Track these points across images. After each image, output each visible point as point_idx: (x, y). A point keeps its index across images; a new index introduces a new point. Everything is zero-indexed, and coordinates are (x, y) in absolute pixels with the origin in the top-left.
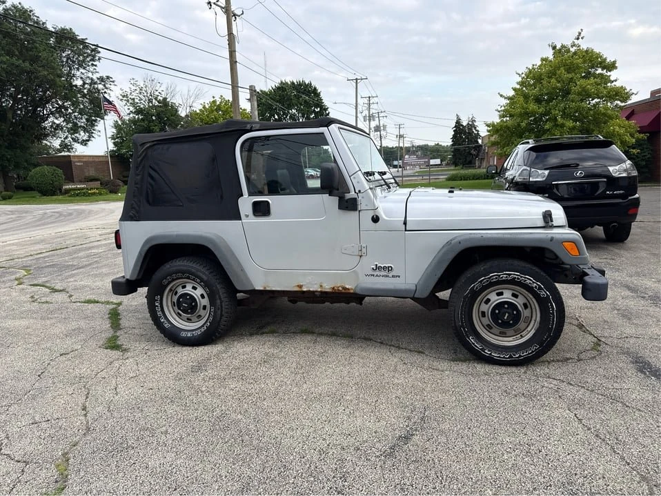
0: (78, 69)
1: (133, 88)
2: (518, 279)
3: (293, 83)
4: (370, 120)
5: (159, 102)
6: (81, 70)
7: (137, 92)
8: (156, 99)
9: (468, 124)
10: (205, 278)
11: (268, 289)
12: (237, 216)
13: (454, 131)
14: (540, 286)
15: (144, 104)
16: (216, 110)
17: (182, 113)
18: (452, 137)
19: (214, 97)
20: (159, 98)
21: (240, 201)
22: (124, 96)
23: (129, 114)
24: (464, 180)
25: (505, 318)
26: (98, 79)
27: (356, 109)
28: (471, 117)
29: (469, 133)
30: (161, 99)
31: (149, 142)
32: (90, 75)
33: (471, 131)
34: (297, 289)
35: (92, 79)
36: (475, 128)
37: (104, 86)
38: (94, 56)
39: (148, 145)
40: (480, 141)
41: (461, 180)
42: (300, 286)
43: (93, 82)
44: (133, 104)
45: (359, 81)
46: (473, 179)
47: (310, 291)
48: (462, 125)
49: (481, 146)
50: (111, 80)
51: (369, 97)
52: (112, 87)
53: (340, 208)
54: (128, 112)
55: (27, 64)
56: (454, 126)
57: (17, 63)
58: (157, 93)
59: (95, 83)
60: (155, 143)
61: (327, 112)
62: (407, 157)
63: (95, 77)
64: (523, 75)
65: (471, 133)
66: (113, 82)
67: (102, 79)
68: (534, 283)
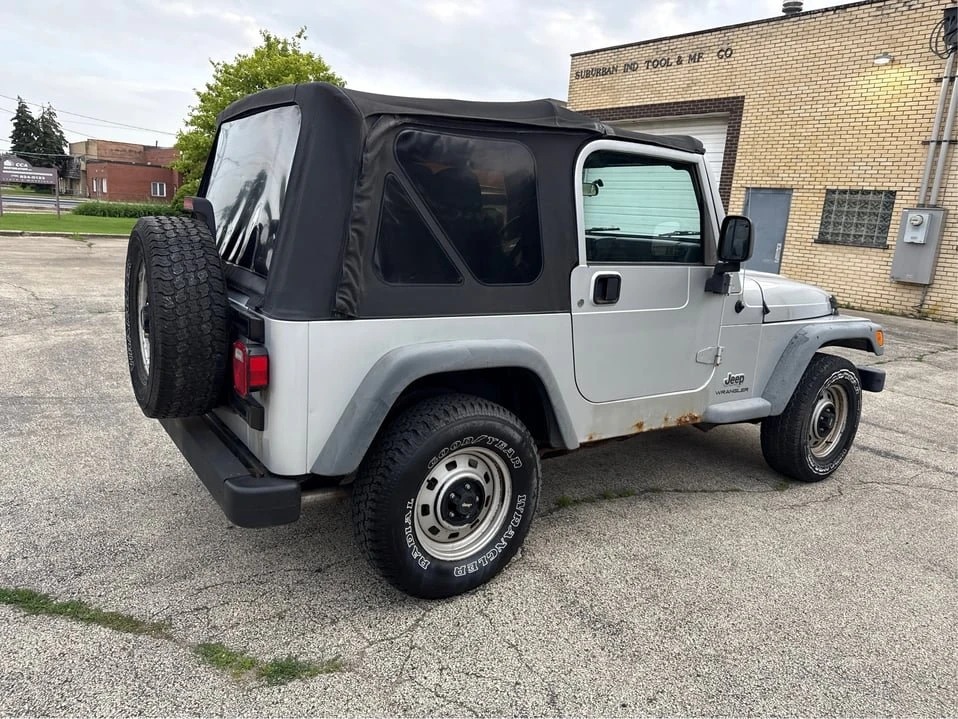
9: (43, 117)
10: (517, 437)
11: (595, 438)
12: (564, 305)
13: (15, 124)
14: (857, 383)
18: (11, 134)
21: (575, 273)
24: (110, 216)
28: (47, 106)
29: (45, 133)
31: (393, 116)
33: (49, 131)
34: (635, 431)
36: (56, 127)
39: (392, 123)
40: (66, 150)
41: (104, 215)
46: (125, 216)
47: (651, 430)
48: (31, 118)
49: (70, 159)
53: (706, 291)
56: (15, 115)
60: (407, 120)
64: (220, 67)
65: (48, 134)
68: (855, 379)
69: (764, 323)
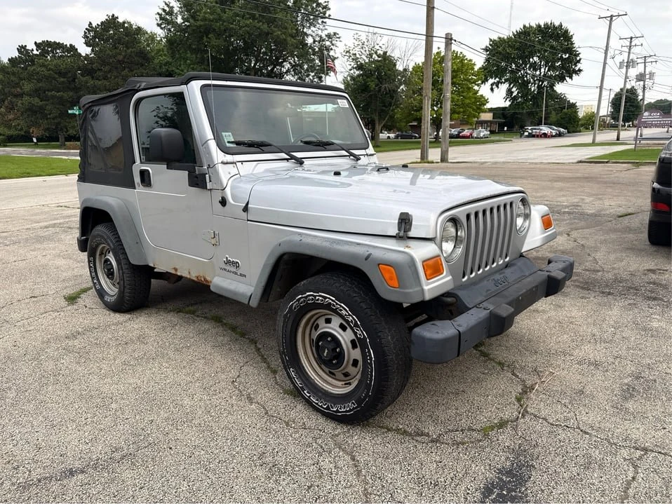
0: (309, 27)
1: (357, 43)
2: (334, 305)
3: (539, 26)
4: (628, 67)
5: (379, 56)
6: (312, 28)
7: (359, 47)
8: (376, 53)
11: (156, 266)
12: (133, 185)
14: (356, 322)
15: (364, 59)
16: (440, 61)
17: (400, 67)
19: (439, 48)
20: (379, 52)
21: (133, 168)
22: (347, 52)
23: (350, 70)
25: (325, 354)
26: (326, 36)
27: (606, 53)
30: (382, 53)
32: (320, 32)
34: (174, 272)
35: (321, 37)
37: (331, 42)
38: (325, 13)
42: (176, 270)
43: (322, 40)
44: (355, 60)
45: (614, 18)
47: (182, 276)
50: (337, 36)
51: (631, 38)
52: (338, 44)
53: (190, 184)
54: (350, 67)
55: (266, 26)
57: (258, 25)
58: (377, 47)
59: (323, 40)
61: (578, 59)
62: (646, 114)
63: (323, 34)
66: (339, 38)
67: (329, 36)
68: (349, 315)
69: (248, 220)
